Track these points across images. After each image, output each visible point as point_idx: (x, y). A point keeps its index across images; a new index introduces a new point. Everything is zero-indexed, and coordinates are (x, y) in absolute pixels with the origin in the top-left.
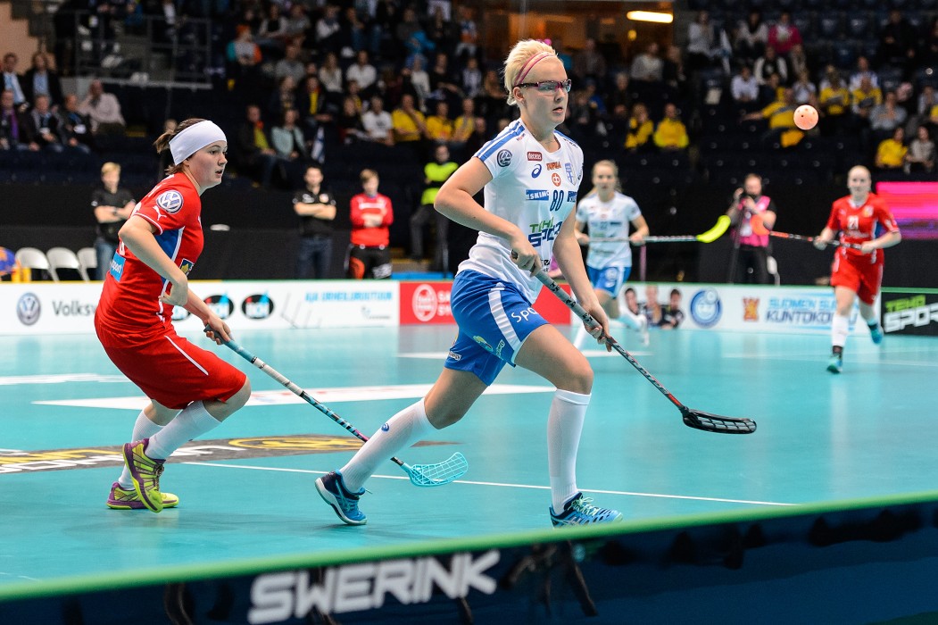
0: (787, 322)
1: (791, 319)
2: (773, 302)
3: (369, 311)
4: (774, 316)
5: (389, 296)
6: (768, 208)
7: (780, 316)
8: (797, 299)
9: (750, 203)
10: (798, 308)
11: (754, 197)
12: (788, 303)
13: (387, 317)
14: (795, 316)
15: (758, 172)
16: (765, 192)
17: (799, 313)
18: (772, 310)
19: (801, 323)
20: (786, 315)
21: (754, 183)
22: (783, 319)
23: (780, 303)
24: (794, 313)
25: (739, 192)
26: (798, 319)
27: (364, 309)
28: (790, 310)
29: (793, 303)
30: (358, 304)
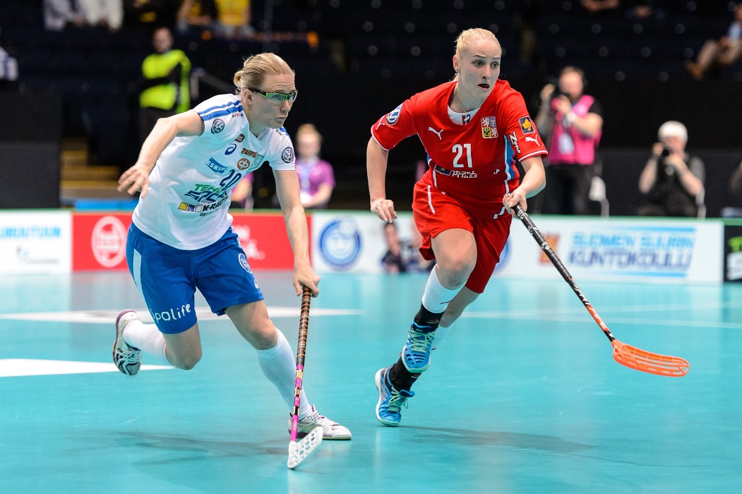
0: (596, 267)
1: (602, 261)
2: (578, 239)
3: (26, 254)
4: (579, 258)
5: (57, 232)
6: (591, 110)
7: (587, 257)
8: (609, 234)
9: (563, 106)
10: (612, 247)
11: (573, 101)
12: (598, 241)
13: (54, 261)
14: (607, 259)
16: (586, 91)
17: (612, 253)
18: (577, 251)
19: (615, 267)
20: (594, 255)
21: (572, 80)
22: (591, 262)
23: (588, 240)
24: (606, 254)
25: (548, 91)
26: (611, 262)
27: (19, 250)
28: (601, 250)
29: (604, 240)
30: (11, 243)
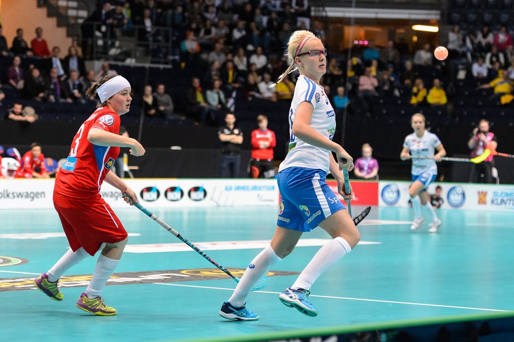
0: (503, 205)
1: (505, 203)
2: (495, 194)
3: (261, 197)
4: (496, 202)
5: (273, 188)
6: (493, 140)
7: (499, 202)
8: (509, 192)
9: (482, 137)
10: (510, 197)
11: (485, 133)
12: (504, 195)
13: (272, 201)
14: (508, 202)
15: (486, 118)
16: (491, 130)
17: (510, 200)
18: (494, 199)
19: (511, 206)
20: (502, 201)
21: (485, 125)
22: (501, 204)
23: (499, 194)
24: (507, 200)
25: (476, 130)
26: (510, 204)
27: (259, 195)
28: (505, 199)
29: (507, 194)
30: (256, 192)
